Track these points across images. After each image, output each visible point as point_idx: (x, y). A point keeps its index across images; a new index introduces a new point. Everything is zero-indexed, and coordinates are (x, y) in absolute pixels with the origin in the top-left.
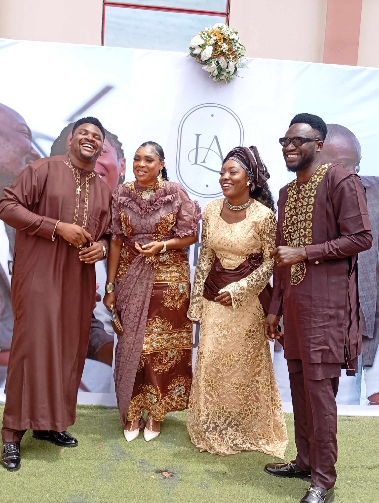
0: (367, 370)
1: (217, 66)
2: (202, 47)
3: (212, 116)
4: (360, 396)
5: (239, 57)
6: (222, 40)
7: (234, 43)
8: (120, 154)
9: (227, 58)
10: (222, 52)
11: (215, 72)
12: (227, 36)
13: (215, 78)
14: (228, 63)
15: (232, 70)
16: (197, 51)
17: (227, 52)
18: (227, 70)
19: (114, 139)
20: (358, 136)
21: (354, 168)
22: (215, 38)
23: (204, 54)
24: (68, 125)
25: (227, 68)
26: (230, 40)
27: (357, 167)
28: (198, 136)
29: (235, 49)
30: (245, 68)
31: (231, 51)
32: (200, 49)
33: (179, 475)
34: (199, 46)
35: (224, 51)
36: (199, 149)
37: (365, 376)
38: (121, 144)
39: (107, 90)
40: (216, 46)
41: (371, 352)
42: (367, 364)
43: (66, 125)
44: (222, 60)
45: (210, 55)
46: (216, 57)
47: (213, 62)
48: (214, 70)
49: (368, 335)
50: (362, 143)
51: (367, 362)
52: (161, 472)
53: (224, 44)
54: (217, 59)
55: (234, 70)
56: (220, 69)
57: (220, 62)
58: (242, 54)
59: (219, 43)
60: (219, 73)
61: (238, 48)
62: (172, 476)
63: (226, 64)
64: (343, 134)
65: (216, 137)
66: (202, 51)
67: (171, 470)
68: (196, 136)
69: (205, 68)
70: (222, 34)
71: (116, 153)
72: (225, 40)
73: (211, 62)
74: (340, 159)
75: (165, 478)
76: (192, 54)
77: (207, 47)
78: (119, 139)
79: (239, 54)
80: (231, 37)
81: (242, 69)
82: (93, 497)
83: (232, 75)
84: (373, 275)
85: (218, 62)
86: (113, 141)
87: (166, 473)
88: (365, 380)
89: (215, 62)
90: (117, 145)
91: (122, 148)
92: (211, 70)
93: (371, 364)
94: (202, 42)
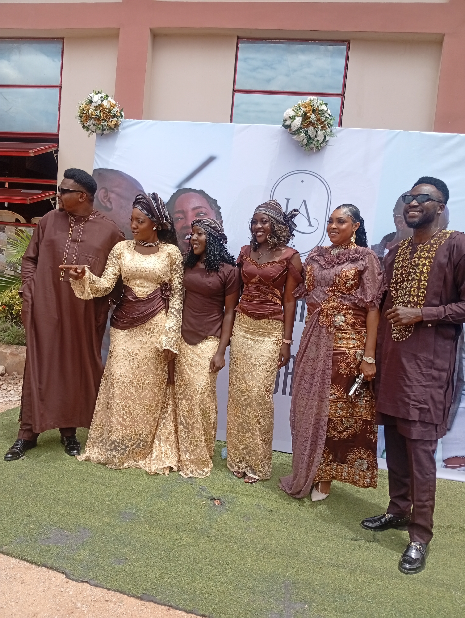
1: (306, 135)
2: (293, 118)
3: (302, 181)
5: (329, 126)
6: (311, 112)
7: (323, 113)
8: (218, 217)
9: (316, 128)
10: (310, 122)
11: (304, 141)
12: (317, 107)
13: (305, 146)
14: (317, 132)
15: (321, 139)
16: (288, 122)
17: (316, 122)
18: (316, 139)
19: (214, 203)
22: (304, 109)
23: (294, 125)
24: (176, 191)
25: (316, 137)
26: (319, 111)
28: (288, 200)
29: (323, 119)
30: (334, 136)
31: (320, 121)
32: (291, 121)
33: (228, 505)
34: (290, 117)
35: (313, 121)
38: (219, 208)
39: (211, 159)
40: (305, 116)
43: (174, 191)
44: (311, 130)
45: (299, 125)
46: (306, 127)
47: (302, 132)
48: (303, 139)
52: (214, 499)
53: (313, 115)
54: (306, 129)
55: (322, 139)
56: (309, 138)
57: (309, 131)
58: (332, 124)
59: (308, 115)
60: (308, 141)
61: (327, 117)
62: (222, 504)
63: (315, 133)
65: (304, 201)
66: (292, 122)
67: (224, 500)
68: (286, 201)
69: (295, 137)
70: (312, 106)
71: (215, 215)
72: (314, 111)
73: (301, 132)
75: (215, 505)
76: (284, 126)
77: (296, 118)
78: (219, 204)
79: (328, 124)
80: (320, 109)
81: (331, 138)
82: (145, 511)
83: (322, 143)
85: (307, 131)
86: (213, 205)
87: (218, 501)
88: (442, 443)
89: (305, 131)
90: (216, 209)
91: (221, 211)
92: (301, 139)
93: (449, 428)
94: (293, 114)
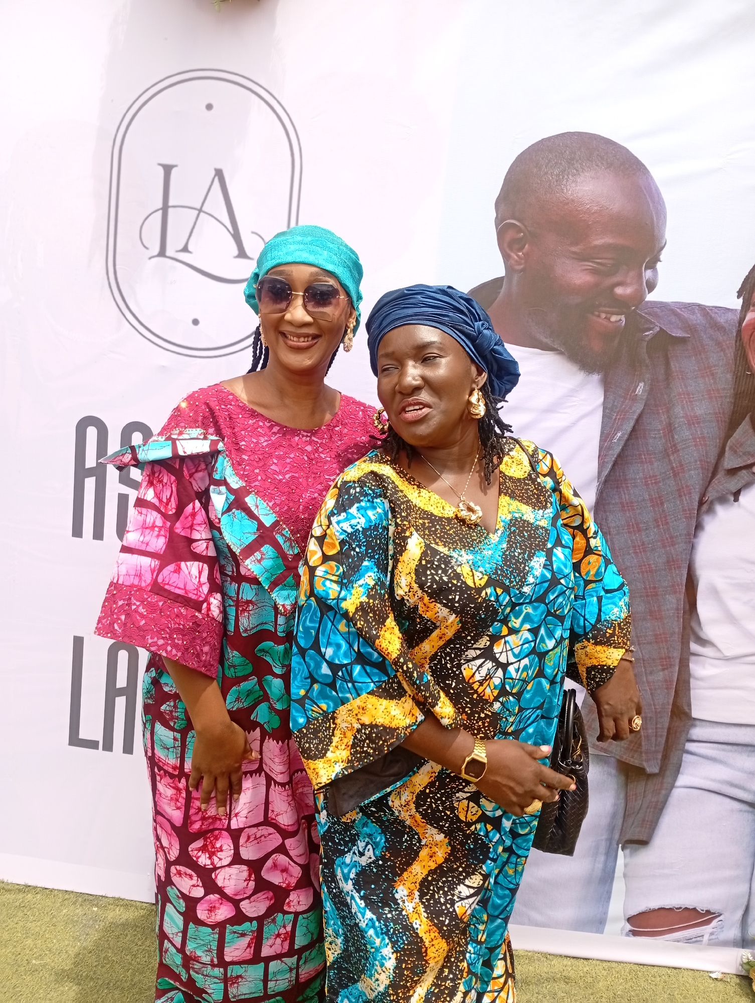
0: (634, 852)
4: (606, 913)
20: (658, 173)
21: (640, 276)
27: (648, 274)
36: (170, 210)
37: (626, 866)
41: (648, 808)
42: (636, 838)
49: (645, 765)
50: (670, 197)
51: (634, 833)
64: (610, 166)
74: (596, 247)
84: (674, 601)
88: (625, 876)
93: (645, 839)
